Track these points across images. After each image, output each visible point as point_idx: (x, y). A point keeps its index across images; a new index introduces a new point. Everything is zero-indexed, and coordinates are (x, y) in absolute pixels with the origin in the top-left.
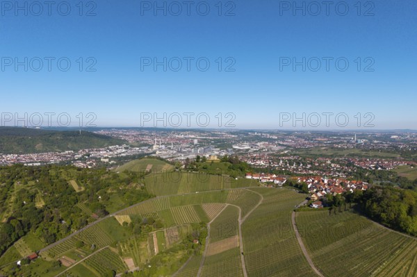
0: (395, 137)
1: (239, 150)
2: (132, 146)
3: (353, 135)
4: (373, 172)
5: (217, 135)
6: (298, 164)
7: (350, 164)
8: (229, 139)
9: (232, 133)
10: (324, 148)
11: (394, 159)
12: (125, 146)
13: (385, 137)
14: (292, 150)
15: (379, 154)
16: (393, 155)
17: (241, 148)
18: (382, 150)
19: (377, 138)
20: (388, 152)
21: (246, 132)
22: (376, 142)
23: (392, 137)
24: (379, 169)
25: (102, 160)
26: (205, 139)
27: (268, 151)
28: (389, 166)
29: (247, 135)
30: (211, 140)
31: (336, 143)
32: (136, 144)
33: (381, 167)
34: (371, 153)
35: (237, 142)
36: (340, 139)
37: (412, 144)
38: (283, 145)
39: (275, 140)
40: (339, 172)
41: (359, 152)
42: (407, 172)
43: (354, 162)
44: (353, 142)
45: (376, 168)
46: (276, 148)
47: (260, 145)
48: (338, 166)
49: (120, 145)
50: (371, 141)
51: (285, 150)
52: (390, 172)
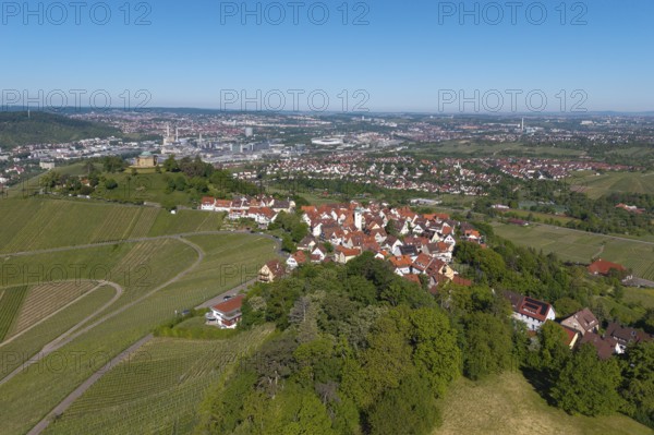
0: (587, 122)
1: (322, 146)
2: (127, 140)
3: (519, 121)
4: (529, 185)
5: (295, 122)
6: (401, 170)
7: (493, 170)
8: (313, 129)
9: (322, 118)
10: (464, 142)
11: (575, 158)
12: (113, 138)
13: (572, 123)
14: (410, 147)
15: (552, 150)
16: (575, 153)
17: (326, 143)
18: (558, 144)
19: (558, 126)
20: (568, 147)
21: (347, 117)
22: (555, 131)
23: (583, 123)
24: (541, 177)
25: (41, 164)
26: (270, 128)
27: (371, 147)
28: (559, 171)
29: (349, 120)
30: (281, 129)
31: (490, 134)
32: (137, 136)
33: (545, 174)
34: (538, 150)
35: (326, 132)
36: (500, 126)
37: (611, 134)
38: (401, 138)
39: (393, 129)
40: (467, 184)
41: (518, 148)
42: (587, 184)
43: (500, 166)
44: (519, 131)
45: (536, 175)
46: (385, 142)
47: (363, 137)
48: (470, 173)
49: (102, 138)
50: (547, 129)
51: (400, 145)
52: (558, 184)
